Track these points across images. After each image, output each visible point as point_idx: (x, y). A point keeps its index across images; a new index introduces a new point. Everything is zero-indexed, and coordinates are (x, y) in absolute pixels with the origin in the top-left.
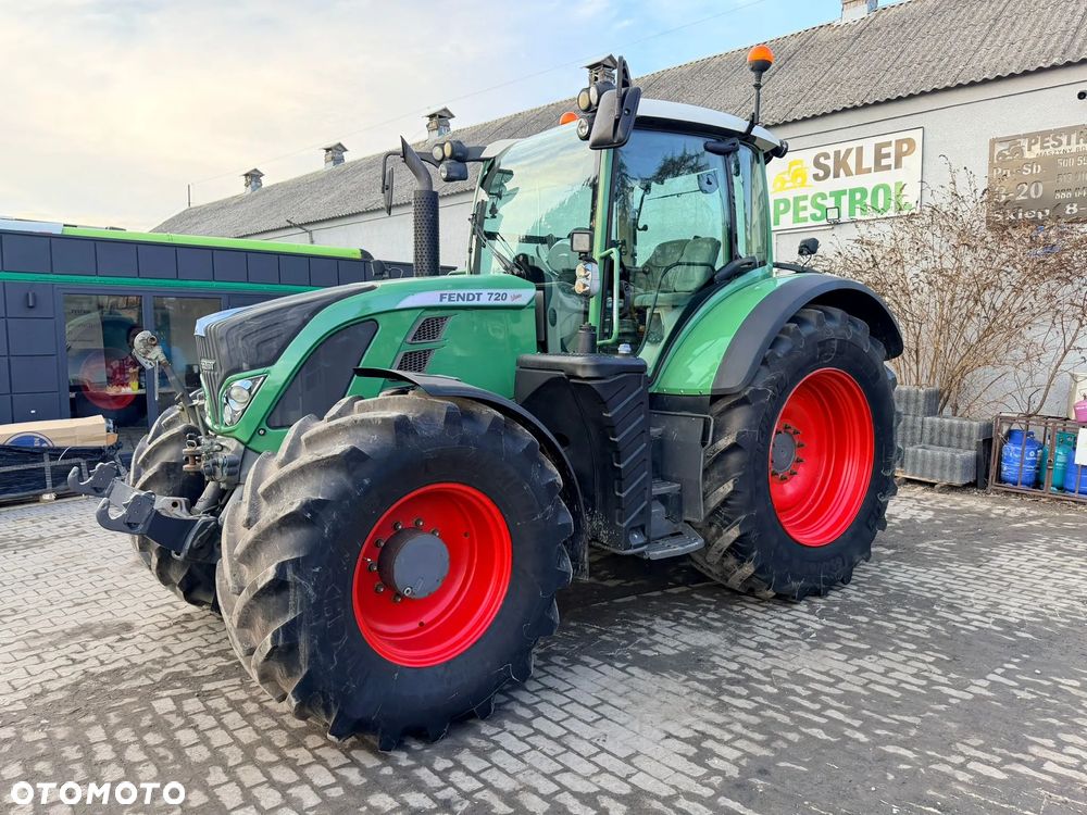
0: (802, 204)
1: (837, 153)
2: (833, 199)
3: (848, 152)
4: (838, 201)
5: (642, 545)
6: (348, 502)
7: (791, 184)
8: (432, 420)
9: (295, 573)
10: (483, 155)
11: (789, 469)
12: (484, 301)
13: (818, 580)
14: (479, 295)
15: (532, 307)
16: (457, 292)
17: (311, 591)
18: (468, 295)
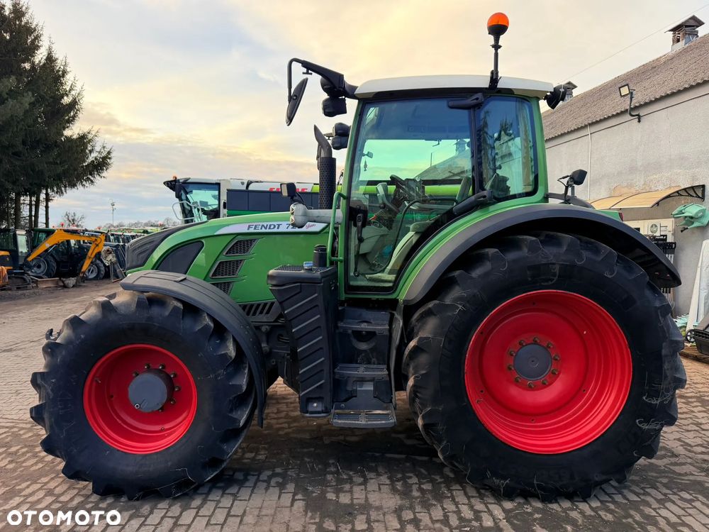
5: (319, 412)
6: (71, 346)
9: (41, 380)
11: (542, 378)
18: (270, 225)
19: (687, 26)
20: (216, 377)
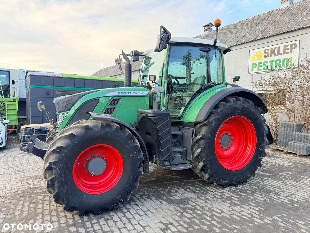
0: (260, 65)
1: (272, 49)
2: (270, 63)
3: (275, 48)
4: (272, 64)
5: (168, 166)
6: (70, 148)
7: (257, 59)
8: (97, 127)
9: (54, 165)
10: (143, 54)
11: (228, 146)
12: (132, 94)
13: (233, 181)
14: (130, 93)
15: (147, 96)
16: (123, 92)
17: (58, 170)
18: (127, 93)
19: (209, 26)
20: (133, 155)
